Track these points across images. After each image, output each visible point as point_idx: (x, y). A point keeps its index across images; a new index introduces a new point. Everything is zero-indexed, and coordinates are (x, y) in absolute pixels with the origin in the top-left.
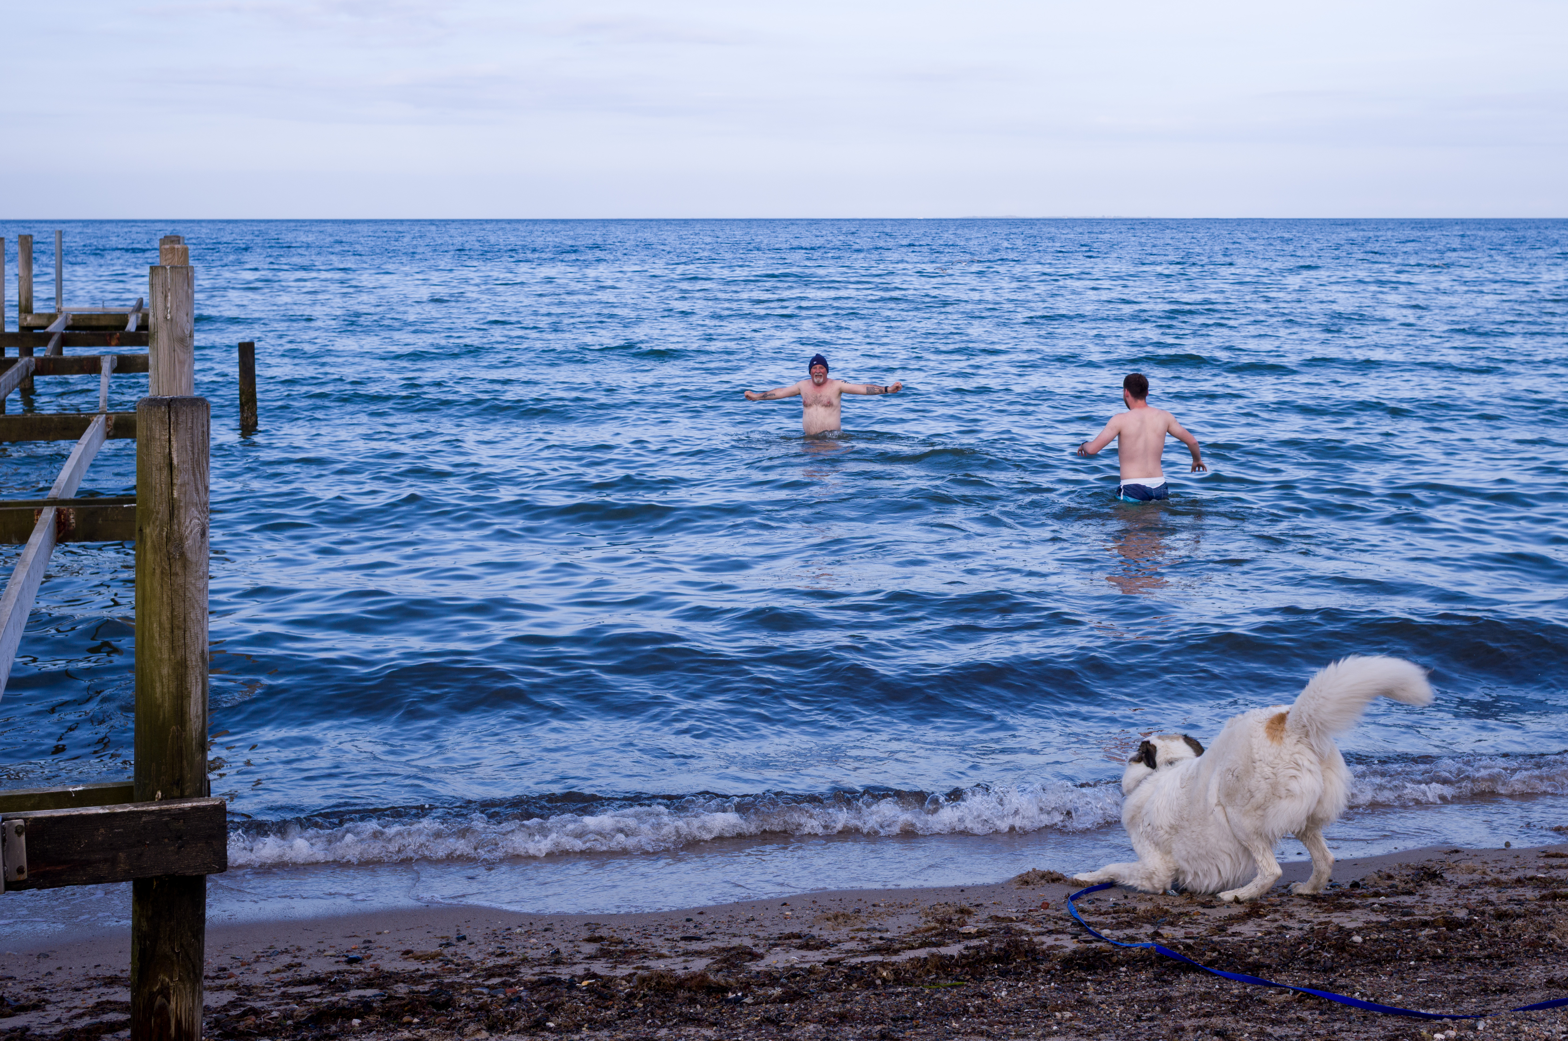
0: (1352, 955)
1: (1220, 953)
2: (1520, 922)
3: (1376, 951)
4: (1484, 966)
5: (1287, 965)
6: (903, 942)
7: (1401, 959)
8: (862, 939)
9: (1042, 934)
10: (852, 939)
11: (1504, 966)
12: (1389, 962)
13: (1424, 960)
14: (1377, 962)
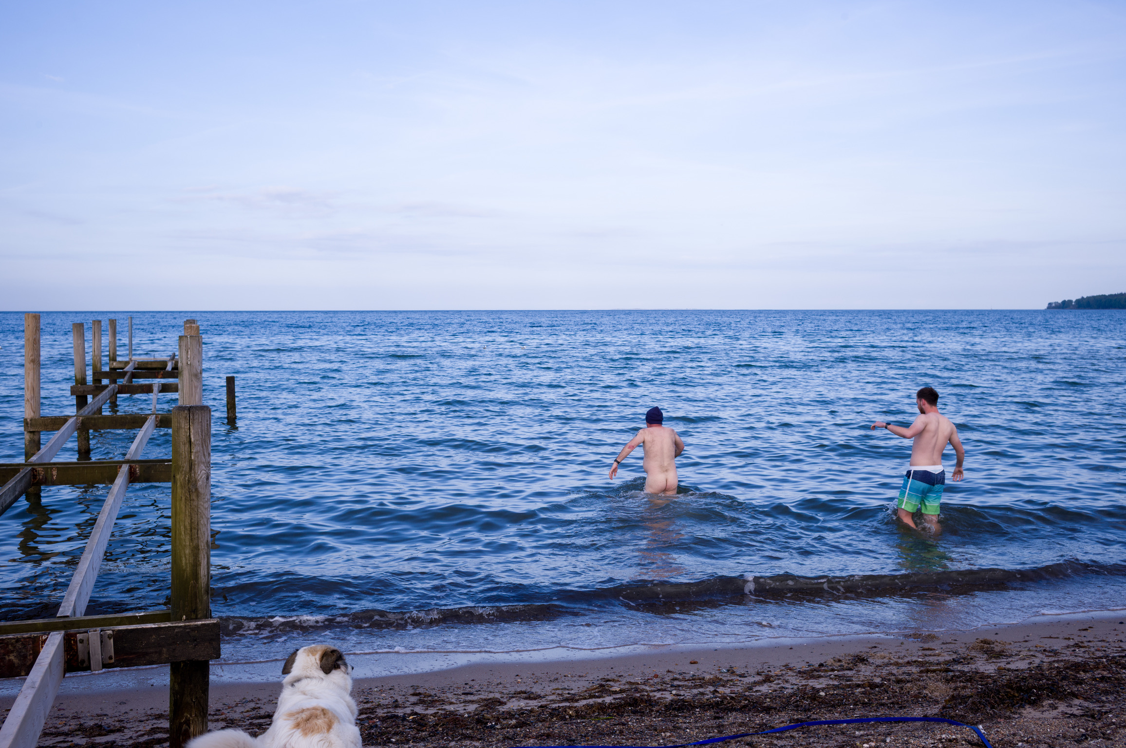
0: (819, 702)
1: (749, 701)
2: (909, 685)
3: (832, 700)
4: (890, 708)
5: (785, 707)
6: (580, 696)
7: (845, 704)
8: (558, 694)
9: (654, 691)
10: (553, 694)
11: (901, 708)
12: (839, 706)
13: (858, 705)
14: (833, 706)
